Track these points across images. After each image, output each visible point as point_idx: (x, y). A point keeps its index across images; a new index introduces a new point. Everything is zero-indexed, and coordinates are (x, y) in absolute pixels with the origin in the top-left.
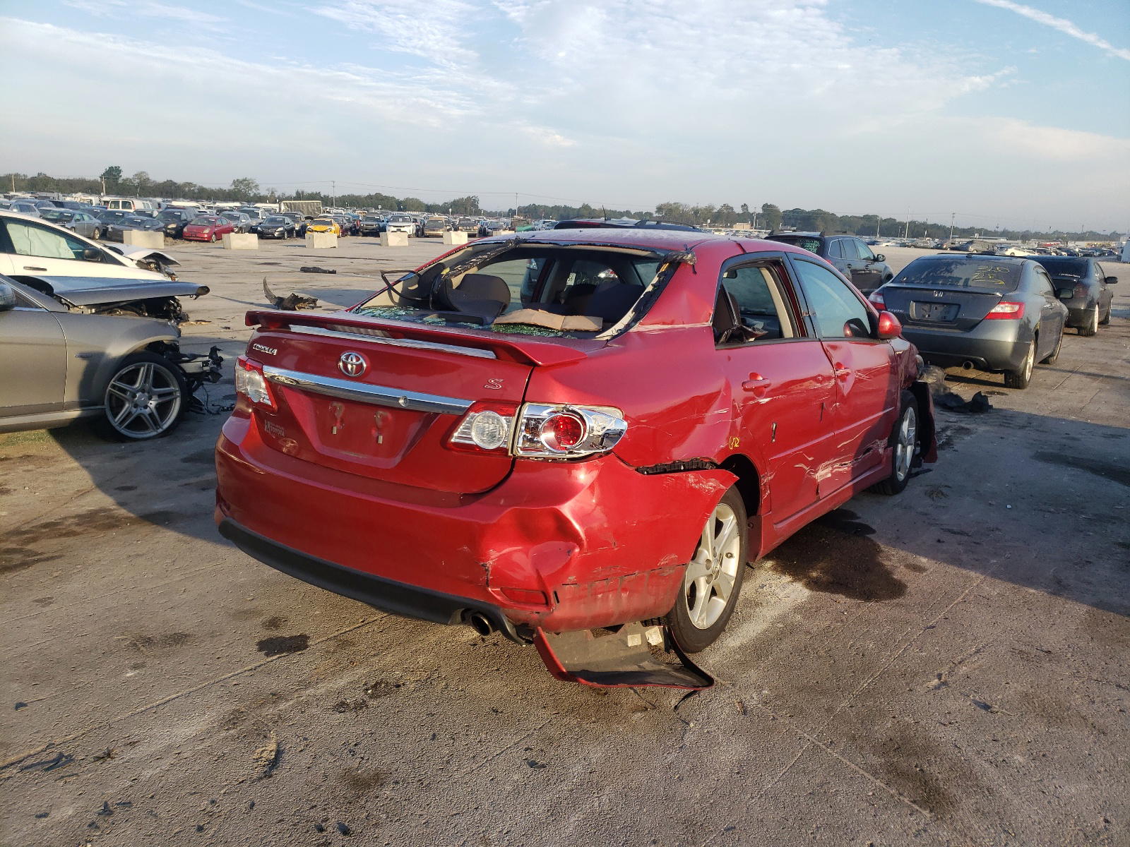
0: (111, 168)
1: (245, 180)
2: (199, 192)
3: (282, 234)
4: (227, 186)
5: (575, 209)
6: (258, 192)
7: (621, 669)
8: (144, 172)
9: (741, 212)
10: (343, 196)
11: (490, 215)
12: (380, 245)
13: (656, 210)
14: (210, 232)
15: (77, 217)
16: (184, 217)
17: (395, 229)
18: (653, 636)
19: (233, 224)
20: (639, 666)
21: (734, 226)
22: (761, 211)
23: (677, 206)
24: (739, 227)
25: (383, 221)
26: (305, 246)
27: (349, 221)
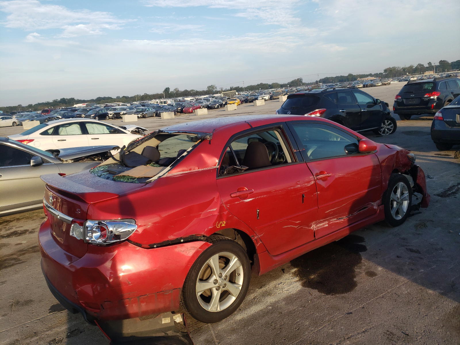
0: (166, 88)
1: (212, 86)
2: (196, 93)
3: (218, 106)
4: (205, 89)
5: (345, 76)
6: (217, 89)
7: (154, 335)
8: (177, 88)
9: (428, 66)
10: (248, 86)
11: (307, 85)
12: (254, 106)
13: (384, 71)
14: (192, 109)
15: (147, 110)
16: (183, 105)
17: (261, 98)
18: (178, 318)
19: (200, 105)
20: (165, 334)
21: (425, 73)
22: (438, 64)
23: (394, 68)
24: (427, 73)
25: (257, 96)
26: (225, 111)
27: (244, 97)
